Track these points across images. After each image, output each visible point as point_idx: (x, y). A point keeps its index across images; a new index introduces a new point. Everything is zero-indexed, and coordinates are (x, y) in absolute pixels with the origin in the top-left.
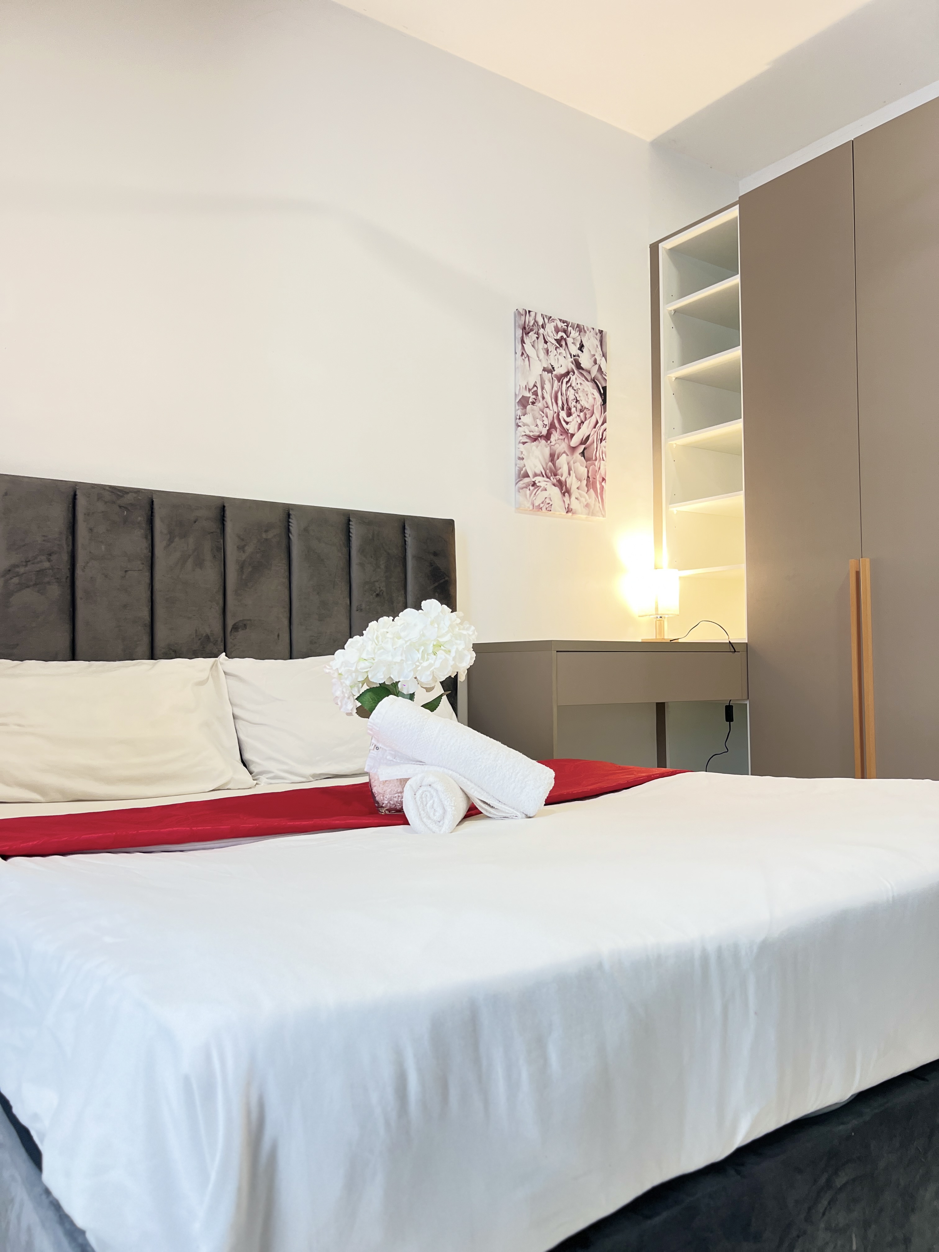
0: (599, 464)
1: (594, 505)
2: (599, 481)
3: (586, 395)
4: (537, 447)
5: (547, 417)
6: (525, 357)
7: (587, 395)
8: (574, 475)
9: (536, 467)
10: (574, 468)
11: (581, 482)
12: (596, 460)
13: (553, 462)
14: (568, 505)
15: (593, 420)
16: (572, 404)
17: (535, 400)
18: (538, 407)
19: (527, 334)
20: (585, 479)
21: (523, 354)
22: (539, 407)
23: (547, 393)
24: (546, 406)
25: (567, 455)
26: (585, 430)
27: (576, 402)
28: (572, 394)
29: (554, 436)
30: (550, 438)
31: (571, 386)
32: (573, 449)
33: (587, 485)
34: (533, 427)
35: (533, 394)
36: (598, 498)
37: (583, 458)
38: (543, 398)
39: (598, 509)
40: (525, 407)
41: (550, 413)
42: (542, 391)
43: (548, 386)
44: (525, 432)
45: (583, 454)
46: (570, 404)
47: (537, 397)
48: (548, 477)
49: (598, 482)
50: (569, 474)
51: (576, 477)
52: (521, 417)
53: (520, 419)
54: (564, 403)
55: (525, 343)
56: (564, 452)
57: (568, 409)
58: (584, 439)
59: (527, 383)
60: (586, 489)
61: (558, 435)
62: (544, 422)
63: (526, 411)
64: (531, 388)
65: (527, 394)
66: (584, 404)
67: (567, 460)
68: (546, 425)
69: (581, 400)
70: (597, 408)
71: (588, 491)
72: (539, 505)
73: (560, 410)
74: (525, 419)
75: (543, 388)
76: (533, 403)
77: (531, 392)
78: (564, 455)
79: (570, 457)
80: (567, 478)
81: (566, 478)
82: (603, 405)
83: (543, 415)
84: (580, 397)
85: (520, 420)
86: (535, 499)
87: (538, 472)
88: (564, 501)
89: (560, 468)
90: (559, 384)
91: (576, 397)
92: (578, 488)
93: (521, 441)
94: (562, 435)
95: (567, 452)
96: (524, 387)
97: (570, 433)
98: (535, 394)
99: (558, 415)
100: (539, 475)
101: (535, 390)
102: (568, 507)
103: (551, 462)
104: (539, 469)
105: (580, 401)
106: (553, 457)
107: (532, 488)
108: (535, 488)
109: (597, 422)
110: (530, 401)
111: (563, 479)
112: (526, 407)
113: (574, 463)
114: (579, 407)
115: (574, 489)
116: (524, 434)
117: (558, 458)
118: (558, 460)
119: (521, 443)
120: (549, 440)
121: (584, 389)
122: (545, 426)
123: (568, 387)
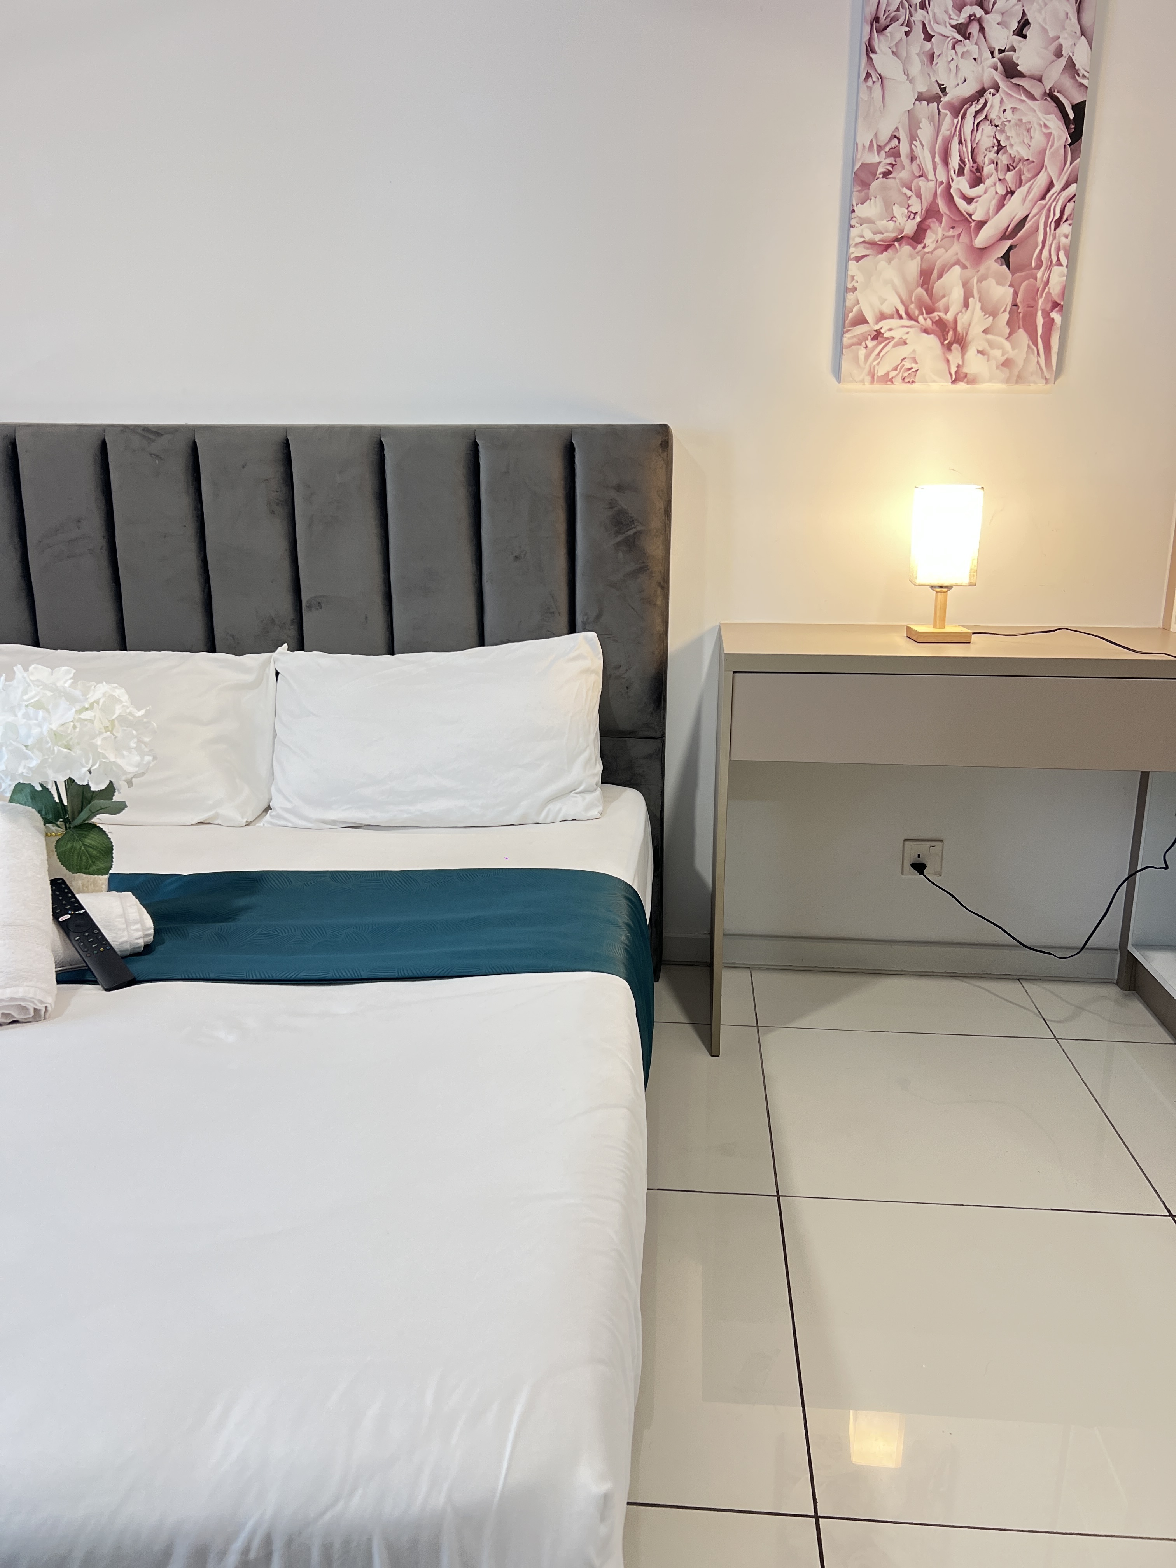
0: (1047, 274)
1: (1026, 360)
2: (1043, 311)
3: (1025, 133)
4: (890, 261)
5: (919, 196)
6: (874, 82)
7: (1028, 130)
8: (979, 305)
9: (883, 301)
10: (979, 292)
11: (994, 319)
12: (1039, 266)
13: (926, 286)
14: (958, 366)
15: (1041, 181)
16: (986, 157)
17: (893, 165)
18: (897, 181)
19: (881, 30)
20: (1005, 311)
21: (868, 75)
22: (901, 179)
23: (923, 146)
24: (917, 175)
25: (964, 267)
26: (1015, 208)
27: (998, 152)
28: (989, 137)
29: (936, 233)
30: (924, 238)
31: (986, 118)
32: (983, 252)
33: (1009, 323)
34: (885, 221)
35: (888, 154)
36: (1036, 345)
37: (1005, 267)
38: (913, 159)
39: (1033, 366)
40: (865, 185)
41: (927, 187)
42: (911, 143)
43: (925, 132)
44: (863, 236)
45: (1006, 259)
46: (980, 159)
47: (897, 159)
48: (911, 318)
49: (1040, 313)
50: (966, 305)
51: (982, 309)
52: (855, 208)
53: (853, 211)
54: (966, 160)
55: (874, 52)
56: (958, 262)
57: (974, 170)
58: (1009, 229)
59: (876, 135)
60: (1008, 331)
61: (944, 229)
62: (911, 209)
63: (867, 194)
64: (882, 144)
65: (874, 158)
66: (1018, 151)
67: (961, 279)
68: (915, 214)
69: (1012, 145)
70: (1053, 155)
71: (1010, 334)
72: (888, 374)
73: (954, 177)
74: (862, 211)
75: (913, 138)
76: (886, 174)
77: (883, 153)
78: (957, 269)
79: (969, 272)
80: (960, 314)
81: (958, 314)
82: (1070, 145)
83: (909, 193)
84: (1008, 138)
85: (854, 215)
86: (878, 364)
87: (887, 309)
88: (948, 361)
89: (944, 296)
90: (956, 121)
91: (999, 142)
92: (985, 331)
93: (852, 256)
94: (953, 228)
95: (963, 260)
96: (867, 145)
97: (974, 221)
98: (895, 153)
99: (949, 186)
100: (892, 317)
101: (893, 146)
102: (956, 372)
103: (922, 287)
104: (893, 302)
105: (1008, 148)
106: (926, 277)
107: (871, 344)
108: (880, 343)
109: (1051, 185)
110: (878, 172)
111: (949, 317)
112: (869, 185)
113: (980, 281)
114: (1003, 159)
115: (975, 334)
116: (862, 239)
117: (940, 276)
118: (940, 281)
119: (851, 260)
120: (920, 243)
121: (1021, 120)
122: (912, 216)
123: (978, 124)
